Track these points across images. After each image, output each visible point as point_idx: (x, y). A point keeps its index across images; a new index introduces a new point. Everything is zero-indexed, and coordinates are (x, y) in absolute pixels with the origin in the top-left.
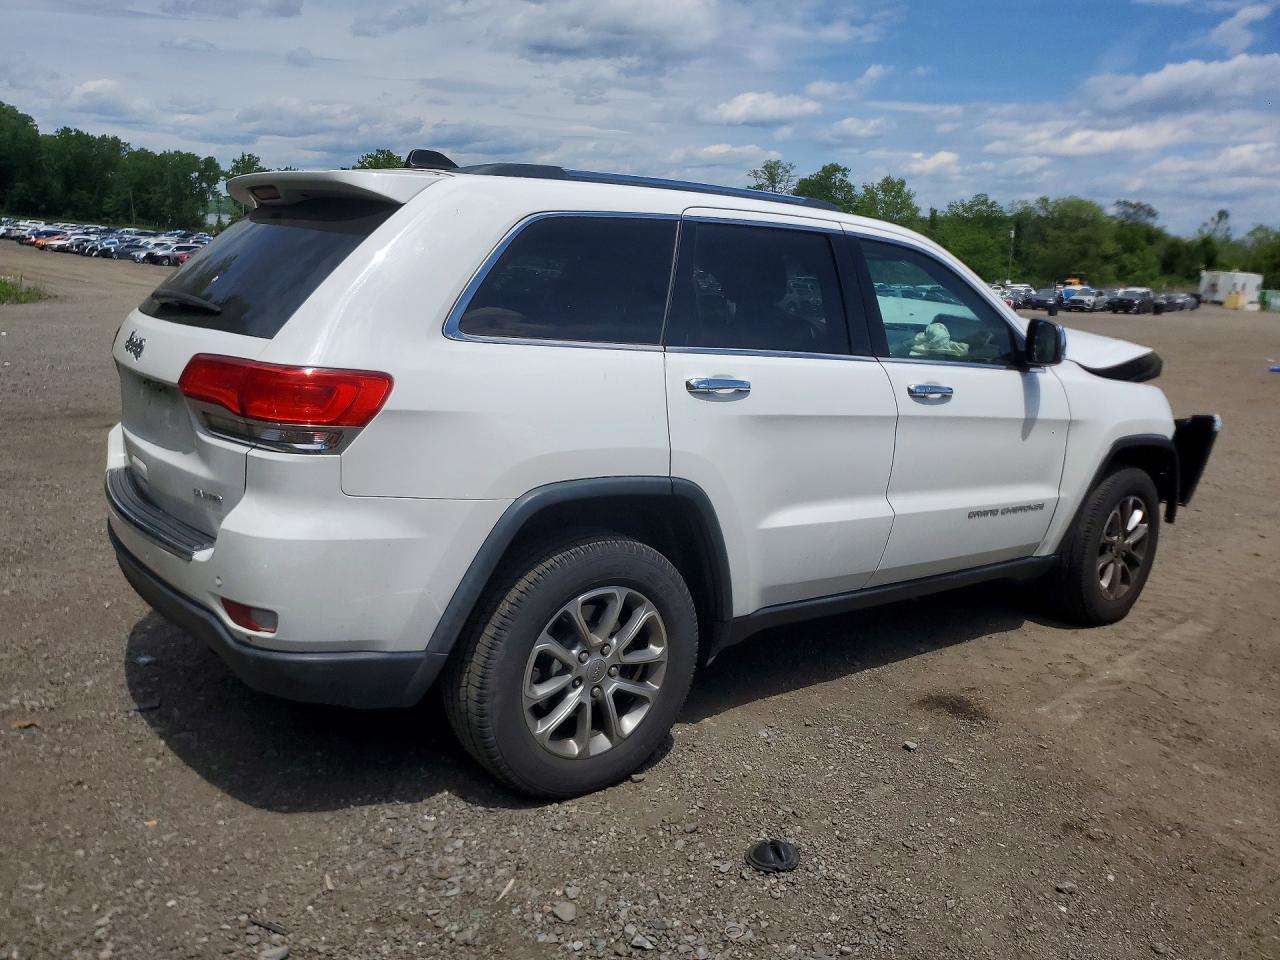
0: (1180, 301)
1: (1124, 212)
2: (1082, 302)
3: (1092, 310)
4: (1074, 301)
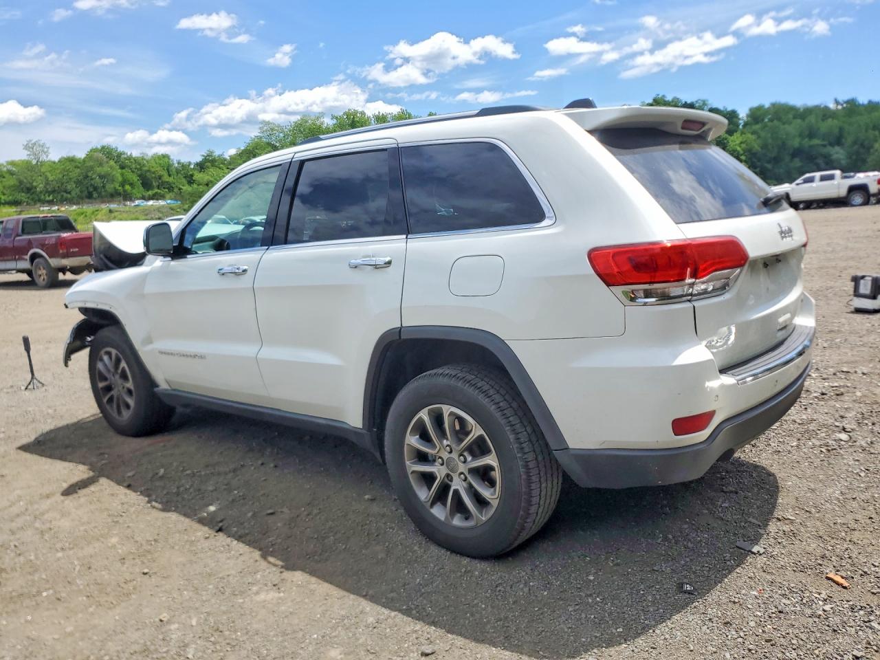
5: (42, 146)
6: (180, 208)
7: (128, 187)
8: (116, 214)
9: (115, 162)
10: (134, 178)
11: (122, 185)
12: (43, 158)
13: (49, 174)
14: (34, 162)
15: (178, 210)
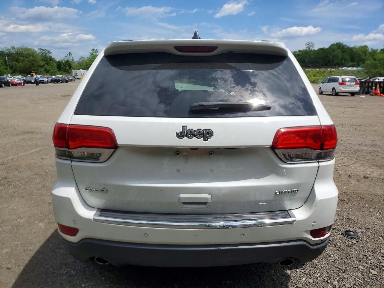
0: (71, 79)
1: (41, 52)
2: (43, 80)
3: (47, 83)
4: (41, 80)
5: (312, 44)
6: (363, 71)
7: (343, 61)
8: (332, 73)
9: (341, 50)
10: (347, 57)
11: (341, 60)
12: (312, 49)
13: (312, 55)
14: (308, 50)
15: (362, 72)
